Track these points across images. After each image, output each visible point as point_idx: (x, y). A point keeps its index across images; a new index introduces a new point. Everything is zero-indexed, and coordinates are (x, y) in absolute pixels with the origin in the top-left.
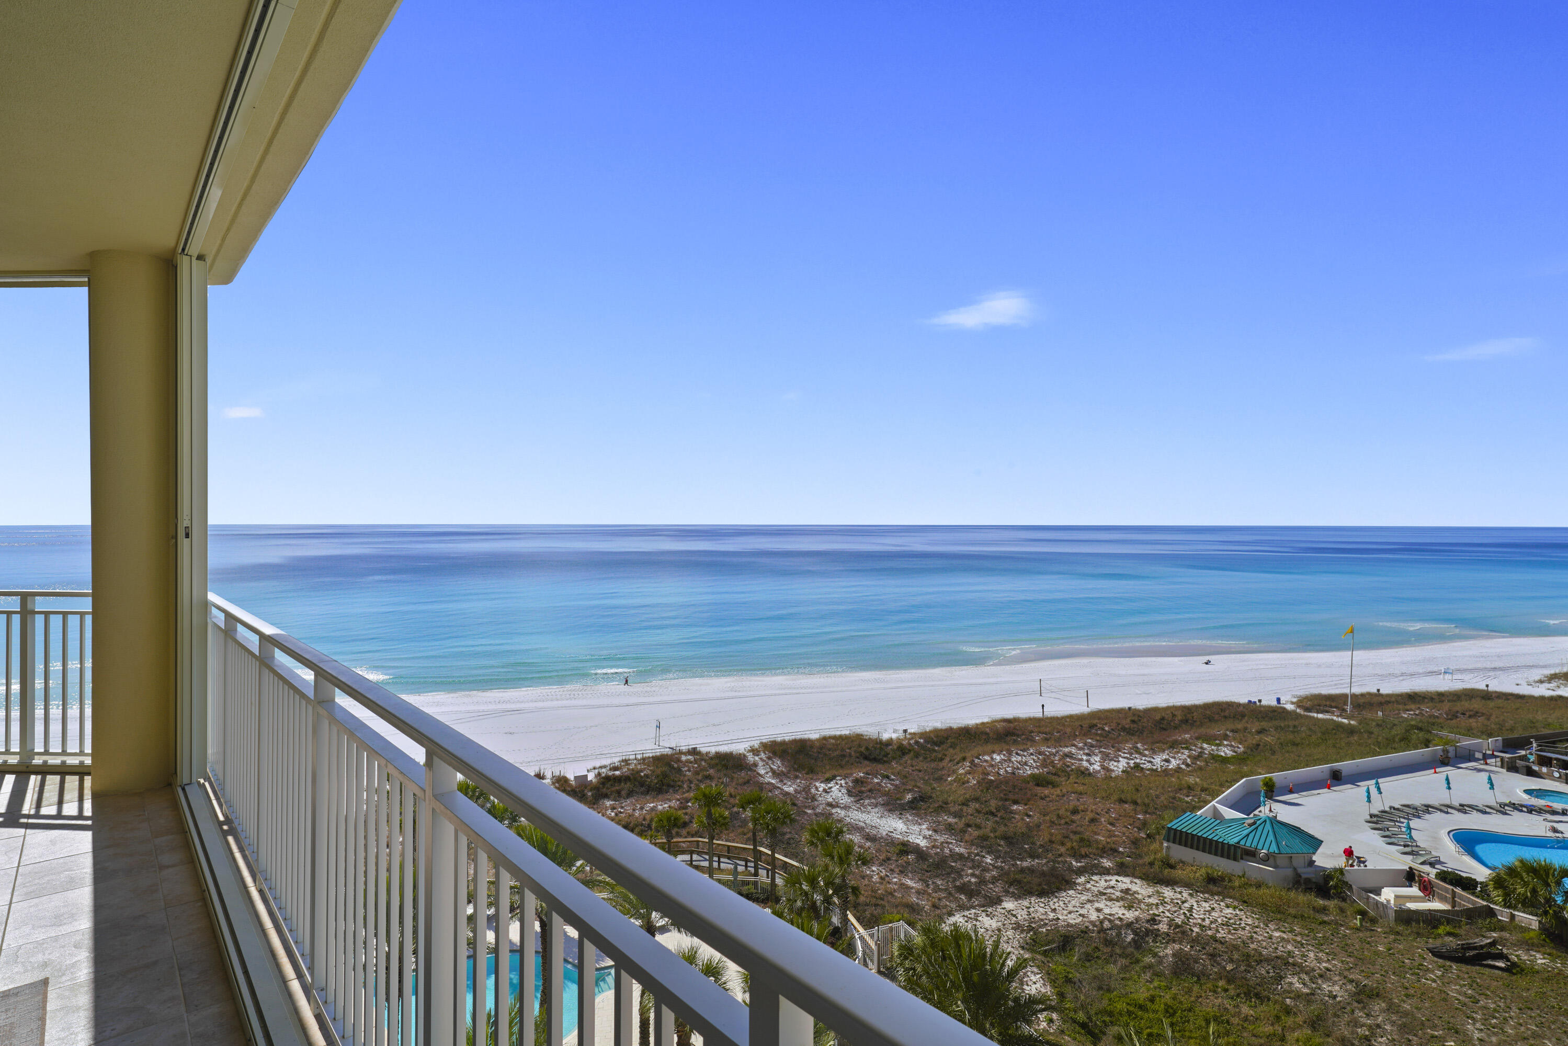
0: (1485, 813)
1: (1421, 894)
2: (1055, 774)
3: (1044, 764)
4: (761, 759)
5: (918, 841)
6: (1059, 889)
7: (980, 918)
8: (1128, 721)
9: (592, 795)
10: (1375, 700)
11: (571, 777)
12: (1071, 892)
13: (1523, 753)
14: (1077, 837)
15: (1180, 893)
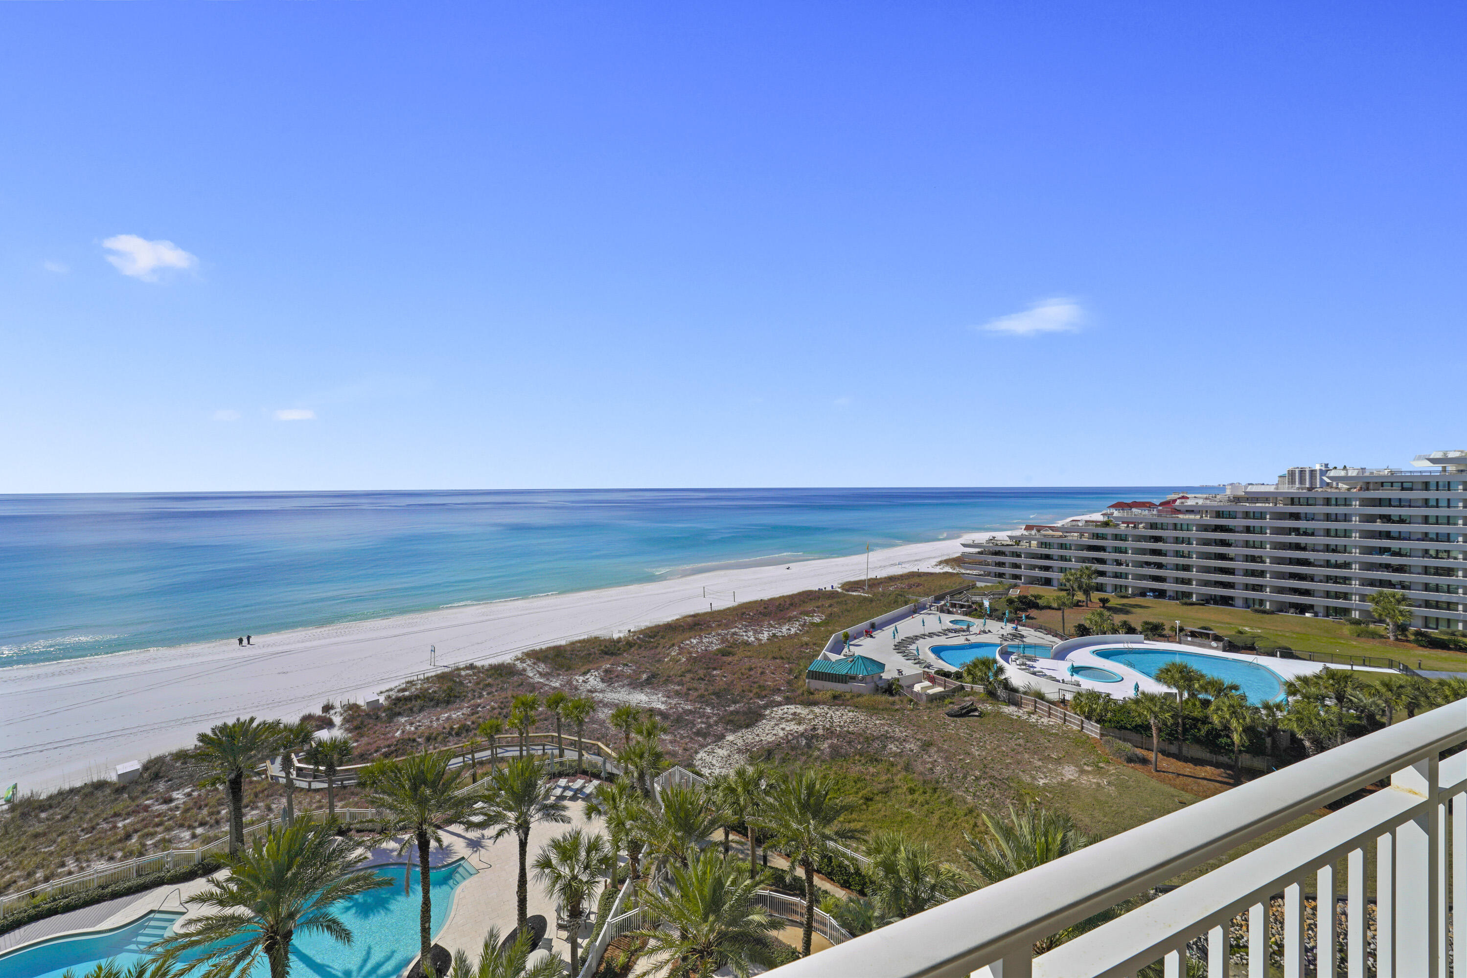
0: (939, 636)
1: (931, 684)
2: (731, 647)
3: (723, 642)
4: (528, 665)
5: (658, 706)
6: (757, 721)
7: (715, 751)
8: (762, 608)
9: (387, 715)
10: (876, 582)
11: (361, 702)
12: (764, 721)
13: (943, 603)
14: (756, 685)
15: (823, 708)
